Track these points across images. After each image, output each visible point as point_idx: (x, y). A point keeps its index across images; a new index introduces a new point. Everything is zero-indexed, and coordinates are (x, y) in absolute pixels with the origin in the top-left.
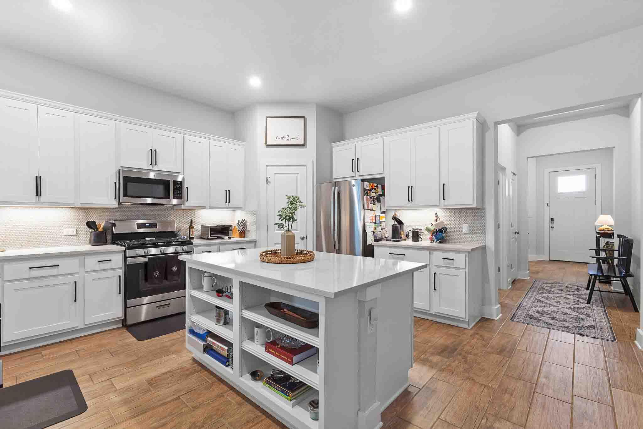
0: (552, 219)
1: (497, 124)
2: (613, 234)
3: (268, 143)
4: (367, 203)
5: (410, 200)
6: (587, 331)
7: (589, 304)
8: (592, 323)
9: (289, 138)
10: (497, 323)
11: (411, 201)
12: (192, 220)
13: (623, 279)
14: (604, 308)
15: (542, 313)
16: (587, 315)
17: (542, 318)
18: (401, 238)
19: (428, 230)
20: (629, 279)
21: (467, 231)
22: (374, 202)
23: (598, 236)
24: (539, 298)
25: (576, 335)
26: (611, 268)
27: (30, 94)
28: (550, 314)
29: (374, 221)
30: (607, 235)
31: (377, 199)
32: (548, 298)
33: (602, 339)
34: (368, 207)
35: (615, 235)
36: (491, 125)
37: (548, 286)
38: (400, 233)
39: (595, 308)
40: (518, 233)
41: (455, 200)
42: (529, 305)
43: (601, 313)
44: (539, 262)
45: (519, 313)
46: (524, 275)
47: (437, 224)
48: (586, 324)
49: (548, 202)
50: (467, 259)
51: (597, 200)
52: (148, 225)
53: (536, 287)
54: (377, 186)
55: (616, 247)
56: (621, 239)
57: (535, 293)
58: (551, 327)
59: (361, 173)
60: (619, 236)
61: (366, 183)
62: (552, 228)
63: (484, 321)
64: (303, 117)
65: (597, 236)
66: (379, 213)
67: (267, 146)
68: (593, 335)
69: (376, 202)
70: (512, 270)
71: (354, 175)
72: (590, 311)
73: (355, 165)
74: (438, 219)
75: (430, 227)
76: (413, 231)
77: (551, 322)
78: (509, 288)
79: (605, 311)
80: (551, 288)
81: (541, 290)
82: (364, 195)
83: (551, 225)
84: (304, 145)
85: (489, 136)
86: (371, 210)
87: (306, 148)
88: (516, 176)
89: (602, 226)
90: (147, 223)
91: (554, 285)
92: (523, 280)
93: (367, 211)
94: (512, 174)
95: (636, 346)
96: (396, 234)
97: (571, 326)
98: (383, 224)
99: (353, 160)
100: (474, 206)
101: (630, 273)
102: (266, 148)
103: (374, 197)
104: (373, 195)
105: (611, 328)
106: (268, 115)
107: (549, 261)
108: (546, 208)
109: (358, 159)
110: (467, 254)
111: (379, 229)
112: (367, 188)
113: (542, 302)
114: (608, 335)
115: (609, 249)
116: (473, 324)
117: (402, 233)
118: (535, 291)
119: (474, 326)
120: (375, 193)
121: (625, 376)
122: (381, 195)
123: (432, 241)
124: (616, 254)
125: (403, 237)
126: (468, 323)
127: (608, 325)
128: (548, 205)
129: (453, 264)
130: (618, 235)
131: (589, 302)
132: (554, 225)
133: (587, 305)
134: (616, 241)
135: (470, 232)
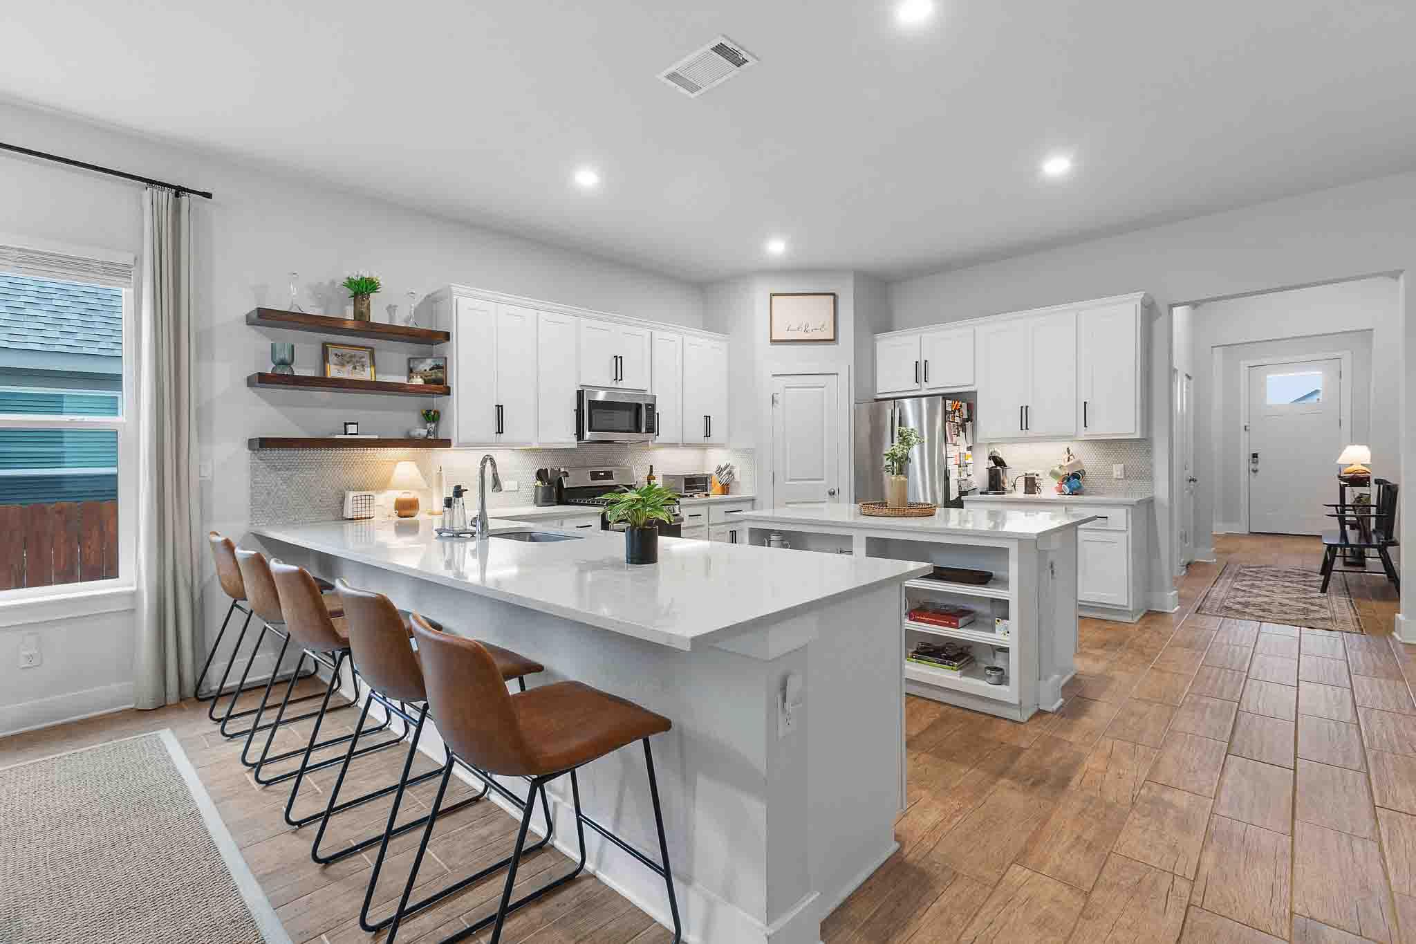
0: (1255, 456)
1: (1171, 306)
2: (1368, 478)
3: (773, 338)
4: (950, 433)
5: (1024, 427)
6: (1321, 624)
7: (1325, 592)
8: (1329, 614)
9: (810, 328)
10: (1174, 618)
11: (1027, 429)
12: (653, 465)
13: (1382, 549)
14: (1350, 597)
15: (1247, 605)
16: (1320, 606)
17: (1247, 610)
18: (1003, 489)
19: (1054, 474)
20: (1390, 550)
21: (1121, 475)
22: (959, 432)
23: (1342, 483)
24: (1238, 587)
25: (1302, 628)
26: (1365, 535)
27: (503, 290)
28: (1260, 605)
29: (959, 463)
30: (1358, 480)
31: (961, 426)
32: (1252, 586)
33: (1342, 632)
34: (952, 440)
35: (1372, 481)
36: (1163, 308)
37: (1251, 571)
38: (1003, 481)
39: (1334, 598)
40: (1194, 480)
41: (1103, 427)
42: (1222, 595)
43: (1345, 604)
44: (1229, 536)
45: (1208, 604)
46: (1205, 555)
47: (1072, 465)
48: (1317, 616)
49: (1247, 424)
50: (1130, 516)
51: (1342, 418)
52: (603, 474)
53: (1231, 573)
54: (961, 406)
55: (1374, 501)
56: (1381, 486)
57: (1229, 580)
58: (1262, 619)
59: (931, 384)
60: (1378, 482)
61: (948, 402)
62: (1255, 471)
63: (1152, 616)
64: (833, 294)
65: (1340, 484)
66: (964, 450)
67: (773, 342)
68: (1327, 627)
69: (961, 432)
70: (1187, 545)
71: (919, 387)
72: (1325, 601)
73: (921, 371)
74: (1071, 457)
75: (1057, 469)
76: (1026, 478)
77: (1261, 613)
78: (1182, 574)
79: (1351, 601)
80: (1257, 573)
81: (1238, 576)
82: (946, 422)
83: (1252, 466)
84: (834, 340)
85: (1159, 325)
86: (955, 445)
87: (838, 344)
88: (1192, 381)
89: (1352, 465)
90: (602, 472)
91: (1263, 569)
92: (1206, 564)
93: (950, 447)
94: (1185, 379)
95: (1392, 637)
96: (995, 483)
97: (1295, 618)
98: (970, 467)
99: (917, 362)
100: (1138, 436)
101: (1393, 540)
102: (772, 345)
103: (957, 423)
104: (957, 420)
105: (1358, 620)
106: (774, 292)
107: (1249, 535)
108: (1244, 436)
109: (926, 361)
110: (1130, 509)
111: (964, 476)
112: (949, 409)
113: (1244, 591)
114: (1351, 627)
115: (1362, 504)
116: (1139, 617)
117: (1006, 481)
118: (1228, 578)
119: (1140, 620)
120: (960, 417)
121: (1372, 665)
122: (968, 420)
123: (1061, 492)
124: (1373, 511)
125: (1008, 486)
126: (1133, 615)
127: (1354, 616)
128: (1248, 428)
129: (1106, 524)
130: (1376, 480)
131: (1324, 590)
132: (1258, 467)
133: (1321, 595)
134: (1373, 491)
135: (1126, 477)
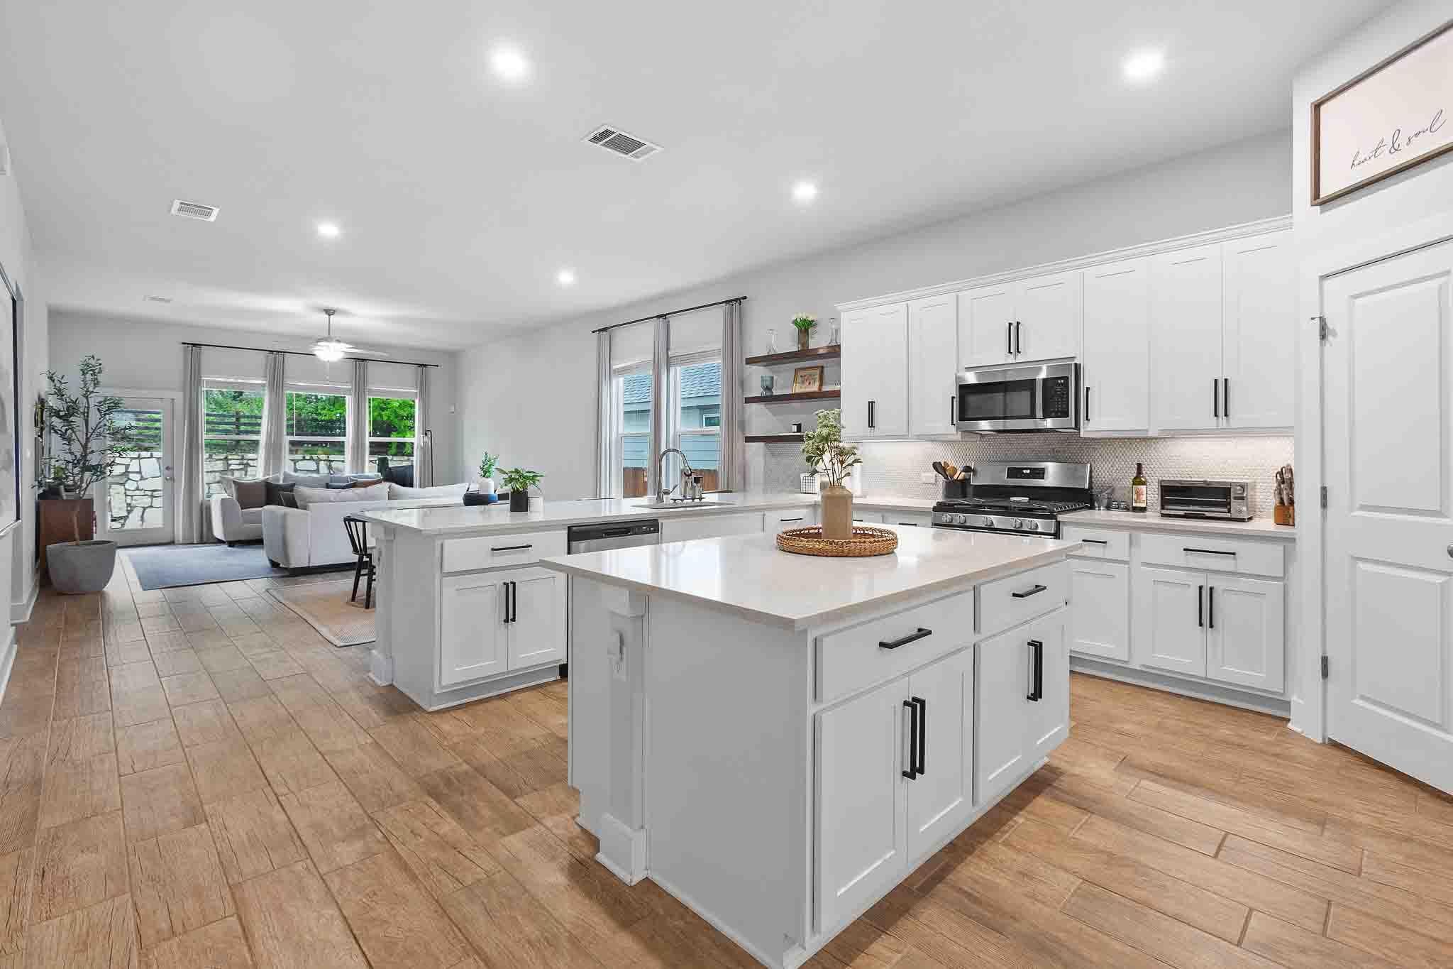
3: (1322, 197)
12: (1139, 466)
52: (1028, 471)
67: (1324, 204)
90: (1026, 468)
102: (1322, 211)
106: (1319, 98)
